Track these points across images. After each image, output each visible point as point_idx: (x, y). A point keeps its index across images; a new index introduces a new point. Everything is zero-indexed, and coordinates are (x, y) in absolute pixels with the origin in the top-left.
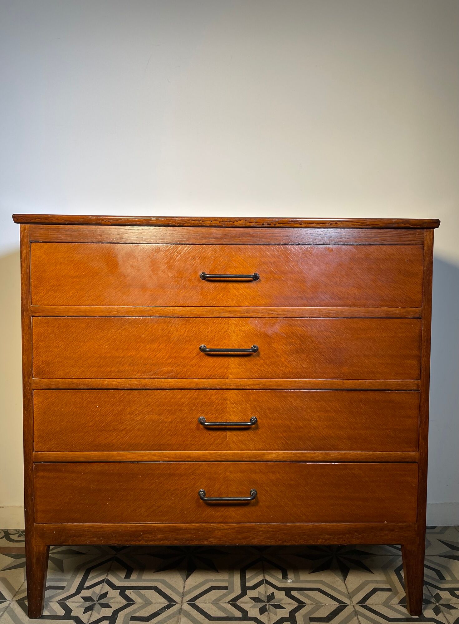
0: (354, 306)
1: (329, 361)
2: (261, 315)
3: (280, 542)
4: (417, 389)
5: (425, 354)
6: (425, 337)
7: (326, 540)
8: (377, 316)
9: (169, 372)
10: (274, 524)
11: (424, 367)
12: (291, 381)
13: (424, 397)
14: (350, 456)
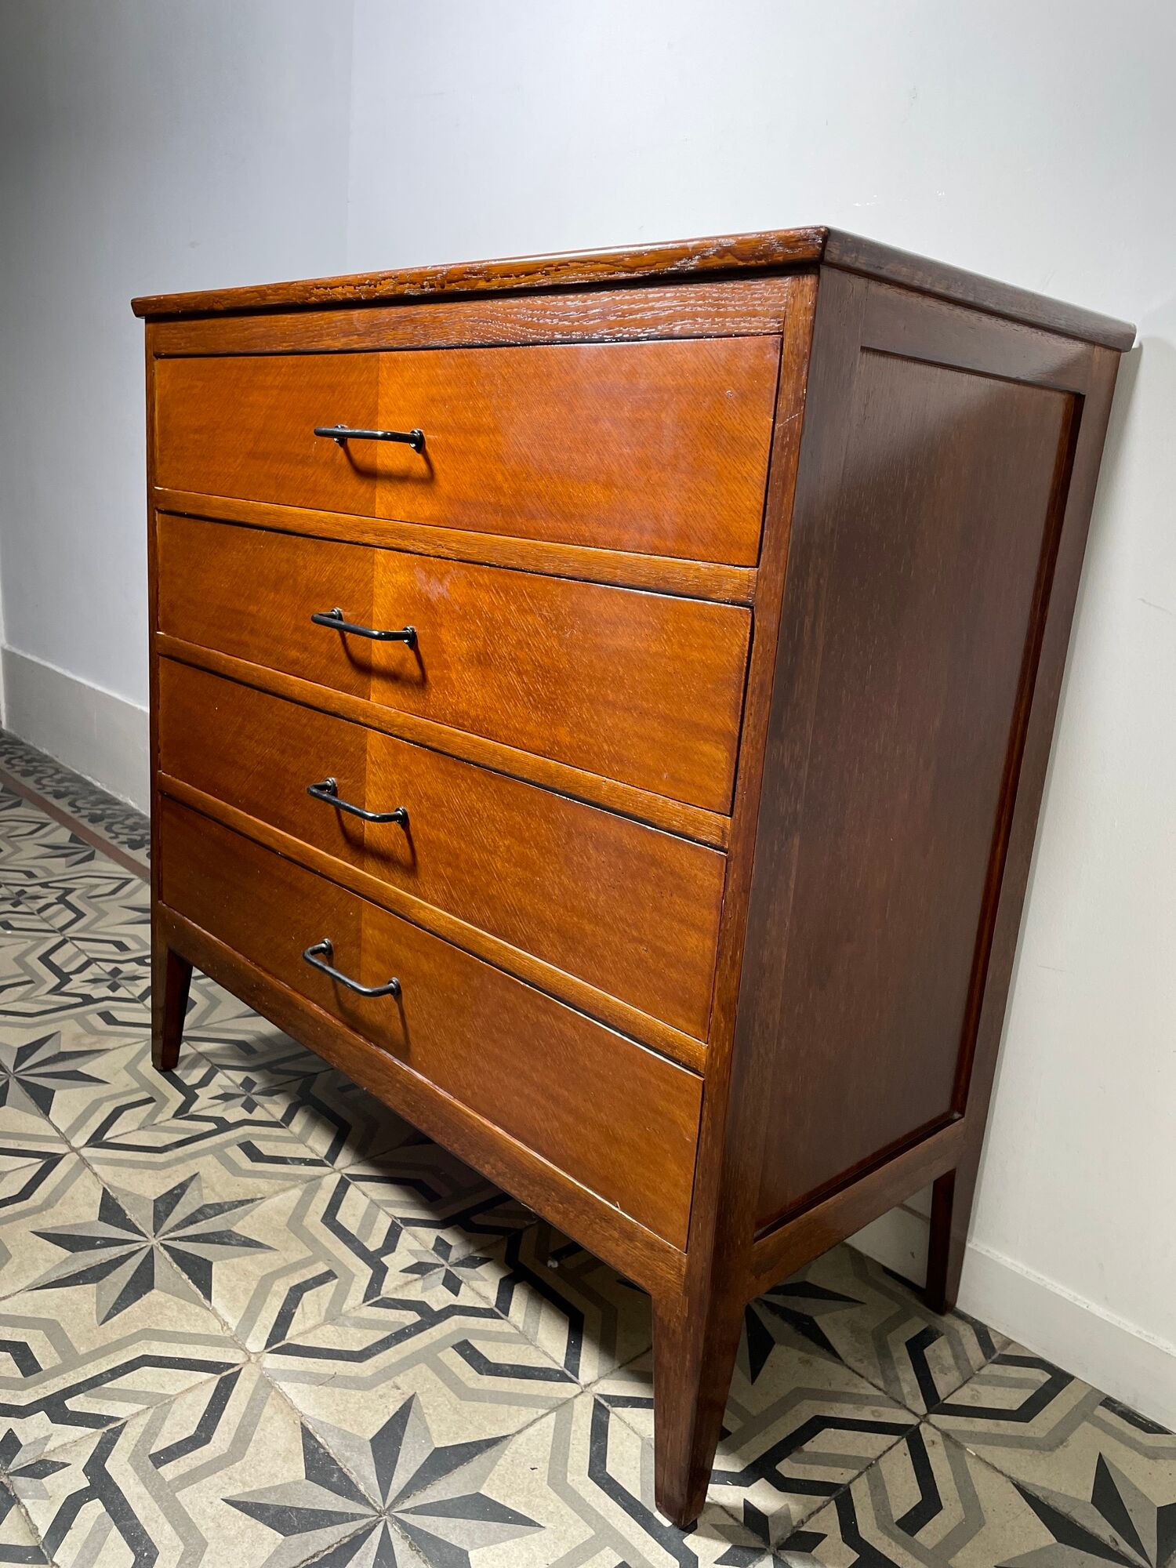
0: (593, 544)
1: (535, 700)
2: (420, 547)
3: (425, 1125)
4: (719, 843)
5: (753, 733)
6: (758, 674)
7: (499, 1174)
8: (641, 584)
9: (295, 662)
10: (420, 1076)
11: (745, 778)
12: (464, 738)
13: (735, 876)
14: (558, 980)
